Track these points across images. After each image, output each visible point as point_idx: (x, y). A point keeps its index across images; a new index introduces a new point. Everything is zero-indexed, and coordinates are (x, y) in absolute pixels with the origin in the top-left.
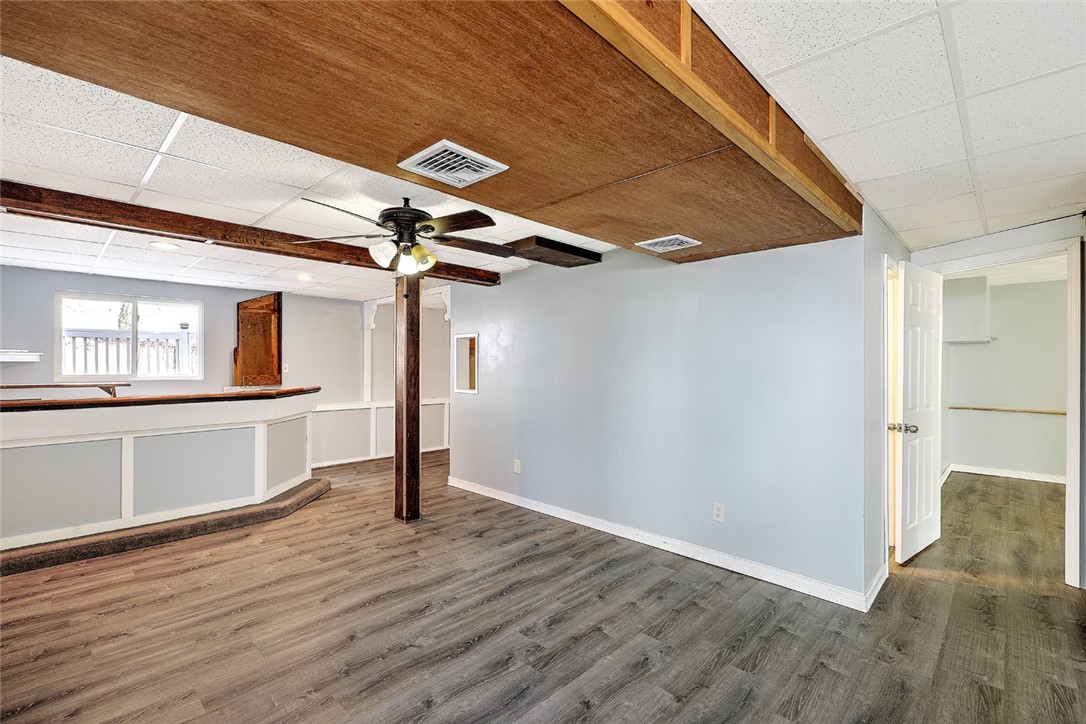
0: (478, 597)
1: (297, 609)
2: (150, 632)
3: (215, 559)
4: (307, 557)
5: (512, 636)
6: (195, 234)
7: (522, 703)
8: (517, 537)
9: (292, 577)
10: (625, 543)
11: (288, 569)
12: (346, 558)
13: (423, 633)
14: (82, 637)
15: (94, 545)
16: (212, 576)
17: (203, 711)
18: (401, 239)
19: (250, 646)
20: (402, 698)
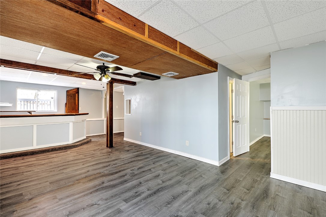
0: (122, 163)
1: (76, 166)
2: (38, 170)
3: (57, 156)
4: (81, 156)
5: (128, 171)
6: (51, 72)
7: (125, 183)
8: (138, 151)
9: (76, 160)
10: (165, 152)
11: (75, 158)
12: (91, 156)
13: (106, 170)
14: (21, 171)
15: (26, 153)
16: (55, 160)
17: (49, 184)
18: (102, 73)
19: (63, 173)
20: (97, 182)
